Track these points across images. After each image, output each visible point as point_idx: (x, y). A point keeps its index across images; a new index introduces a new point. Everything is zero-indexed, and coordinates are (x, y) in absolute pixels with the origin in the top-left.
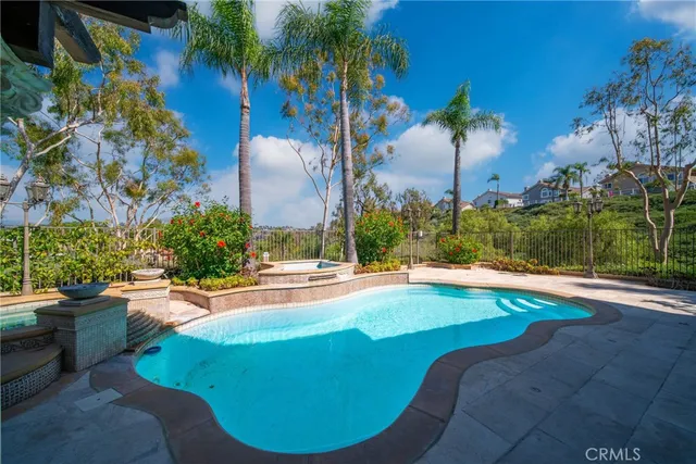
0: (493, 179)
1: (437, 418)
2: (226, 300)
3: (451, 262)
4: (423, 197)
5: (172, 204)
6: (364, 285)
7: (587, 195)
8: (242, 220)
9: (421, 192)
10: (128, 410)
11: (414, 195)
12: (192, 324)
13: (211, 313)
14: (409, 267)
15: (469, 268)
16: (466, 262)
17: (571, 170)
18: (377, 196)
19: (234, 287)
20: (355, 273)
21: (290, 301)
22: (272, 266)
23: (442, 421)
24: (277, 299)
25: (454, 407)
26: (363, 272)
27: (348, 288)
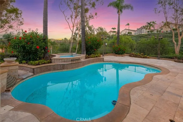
0: (127, 25)
1: (126, 105)
2: (40, 69)
3: (116, 54)
4: (104, 30)
5: (5, 29)
6: (89, 62)
7: (155, 32)
8: (45, 38)
9: (104, 28)
10: (19, 112)
11: (101, 29)
12: (27, 79)
13: (34, 74)
14: (103, 56)
15: (123, 56)
16: (122, 54)
17: (151, 23)
18: (89, 29)
19: (42, 64)
20: (86, 58)
21: (64, 69)
22: (55, 56)
23: (128, 106)
24: (59, 68)
25: (130, 102)
26: (88, 58)
27: (84, 63)
